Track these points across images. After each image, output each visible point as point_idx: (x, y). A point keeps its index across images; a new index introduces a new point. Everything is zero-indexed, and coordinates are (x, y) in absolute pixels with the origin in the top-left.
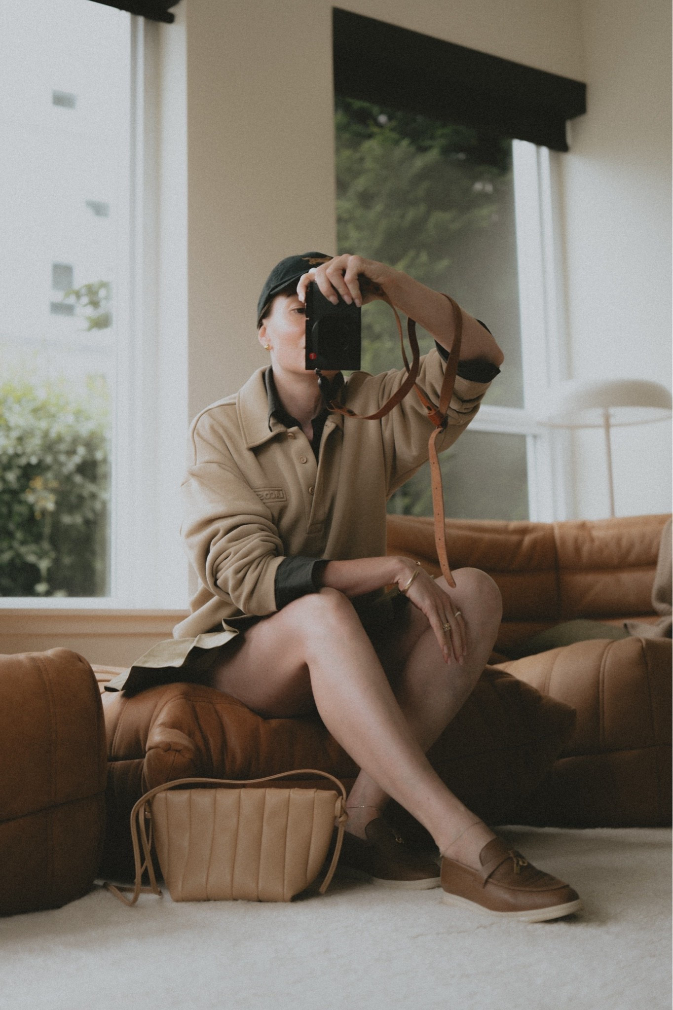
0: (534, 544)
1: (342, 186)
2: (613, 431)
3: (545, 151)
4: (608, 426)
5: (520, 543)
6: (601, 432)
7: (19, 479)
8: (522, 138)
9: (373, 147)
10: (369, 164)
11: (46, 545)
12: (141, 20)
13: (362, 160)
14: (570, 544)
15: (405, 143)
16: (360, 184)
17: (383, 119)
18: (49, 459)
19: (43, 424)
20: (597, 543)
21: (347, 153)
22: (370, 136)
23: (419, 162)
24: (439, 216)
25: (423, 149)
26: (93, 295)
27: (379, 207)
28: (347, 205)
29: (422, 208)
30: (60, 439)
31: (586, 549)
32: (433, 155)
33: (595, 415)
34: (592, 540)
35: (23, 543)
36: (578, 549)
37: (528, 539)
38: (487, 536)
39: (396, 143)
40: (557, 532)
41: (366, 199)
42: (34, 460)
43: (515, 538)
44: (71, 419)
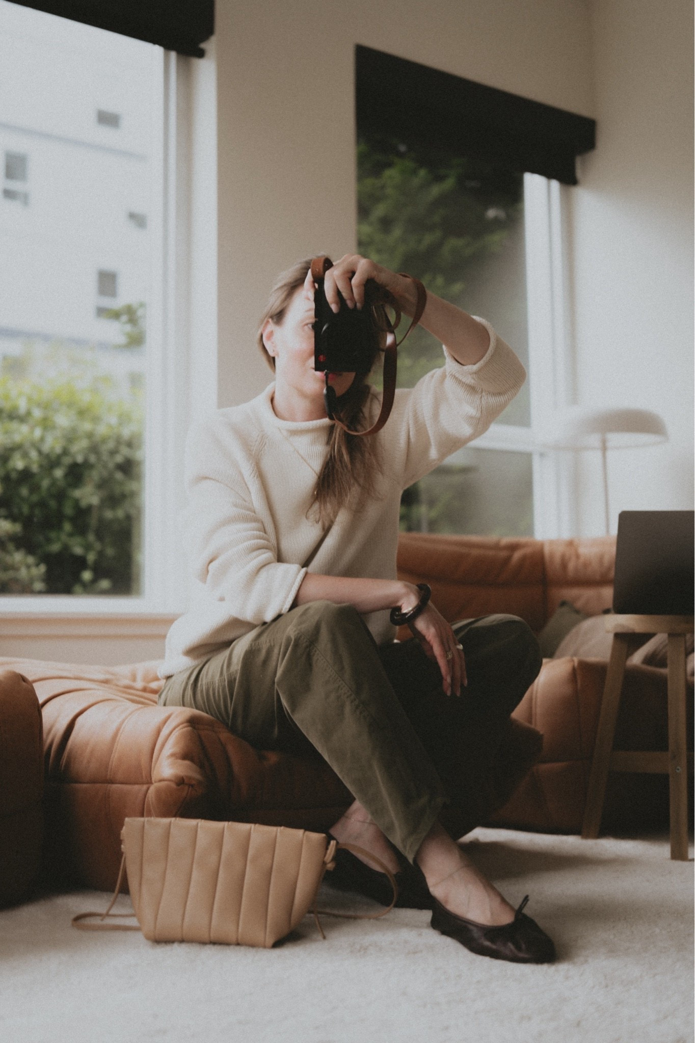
0: (524, 559)
1: (363, 211)
2: (609, 454)
3: (555, 184)
4: (604, 449)
5: (508, 559)
6: (598, 454)
7: (66, 475)
8: (533, 171)
9: (392, 175)
10: (389, 191)
11: (91, 537)
12: (173, 55)
13: (383, 187)
14: (557, 559)
15: (422, 173)
16: (380, 210)
17: (402, 148)
18: (92, 459)
19: (87, 426)
20: (582, 560)
21: (369, 181)
22: (389, 165)
23: (436, 190)
24: (454, 242)
25: (439, 179)
26: (130, 315)
27: (397, 232)
28: (366, 229)
29: (438, 234)
30: (104, 440)
31: (571, 566)
32: (449, 183)
33: (594, 440)
34: (578, 556)
35: (71, 535)
36: (564, 565)
37: (517, 555)
38: (475, 552)
39: (414, 172)
40: (547, 550)
41: (386, 224)
42: (80, 459)
43: (503, 554)
44: (114, 421)
